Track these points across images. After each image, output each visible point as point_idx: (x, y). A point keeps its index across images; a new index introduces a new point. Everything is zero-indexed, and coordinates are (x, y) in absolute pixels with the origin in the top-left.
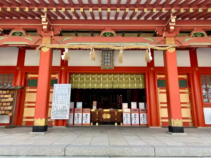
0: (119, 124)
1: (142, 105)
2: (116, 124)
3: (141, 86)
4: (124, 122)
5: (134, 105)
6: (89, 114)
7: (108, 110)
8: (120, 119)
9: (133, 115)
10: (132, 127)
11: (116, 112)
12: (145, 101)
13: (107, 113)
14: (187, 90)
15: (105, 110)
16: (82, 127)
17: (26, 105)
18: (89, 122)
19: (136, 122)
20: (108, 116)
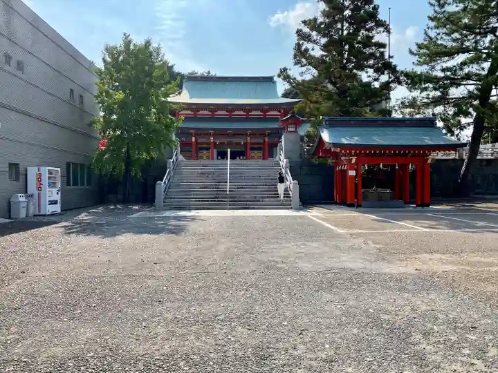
1: (245, 157)
3: (244, 150)
14: (261, 151)
17: (199, 157)
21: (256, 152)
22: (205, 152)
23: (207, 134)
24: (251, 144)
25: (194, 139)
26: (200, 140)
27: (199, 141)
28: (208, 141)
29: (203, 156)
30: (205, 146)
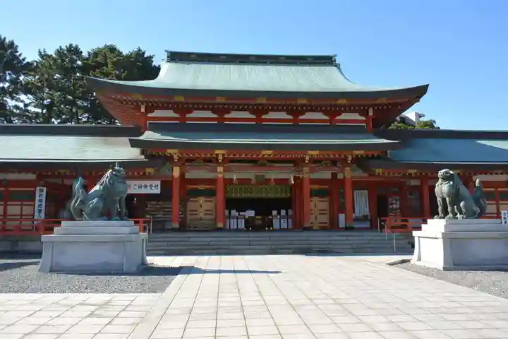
0: (269, 228)
1: (290, 212)
2: (267, 229)
3: (288, 196)
4: (274, 227)
5: (283, 212)
6: (243, 220)
7: (260, 217)
8: (271, 224)
9: (282, 220)
10: (281, 230)
11: (266, 219)
12: (290, 208)
13: (258, 219)
14: (327, 199)
15: (257, 217)
16: (238, 230)
17: (188, 213)
18: (243, 227)
19: (284, 226)
20: (260, 222)
21: (316, 199)
22: (202, 200)
23: (210, 161)
24: (313, 181)
25: (176, 172)
26: (192, 174)
27: (188, 176)
28: (210, 176)
29: (197, 211)
30: (201, 187)
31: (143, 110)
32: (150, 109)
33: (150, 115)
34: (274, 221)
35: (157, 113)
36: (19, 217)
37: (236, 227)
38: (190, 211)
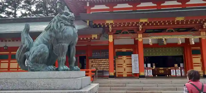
1: (182, 65)
2: (167, 76)
3: (181, 54)
4: (172, 75)
6: (151, 71)
7: (162, 68)
8: (169, 73)
9: (177, 70)
11: (167, 69)
12: (184, 63)
13: (161, 70)
15: (160, 68)
16: (148, 77)
17: (117, 66)
18: (151, 75)
19: (179, 74)
20: (163, 72)
29: (122, 65)
30: (124, 50)
31: (88, 5)
32: (92, 4)
33: (92, 8)
34: (172, 70)
35: (96, 7)
36: (17, 70)
37: (147, 75)
38: (118, 65)
